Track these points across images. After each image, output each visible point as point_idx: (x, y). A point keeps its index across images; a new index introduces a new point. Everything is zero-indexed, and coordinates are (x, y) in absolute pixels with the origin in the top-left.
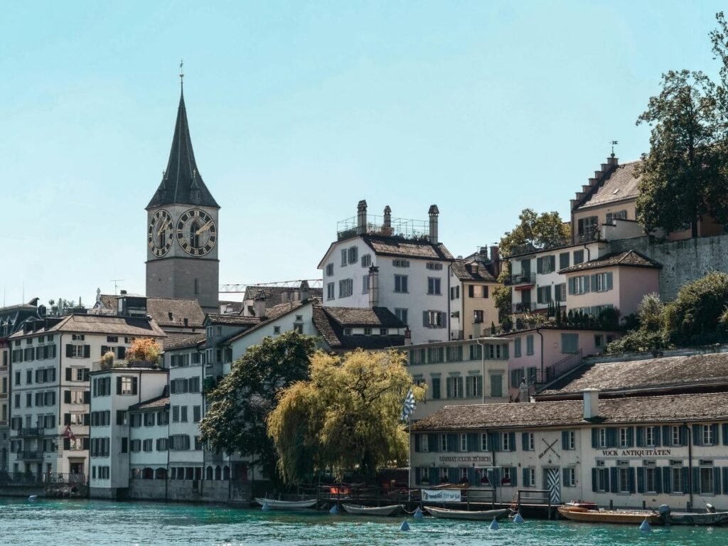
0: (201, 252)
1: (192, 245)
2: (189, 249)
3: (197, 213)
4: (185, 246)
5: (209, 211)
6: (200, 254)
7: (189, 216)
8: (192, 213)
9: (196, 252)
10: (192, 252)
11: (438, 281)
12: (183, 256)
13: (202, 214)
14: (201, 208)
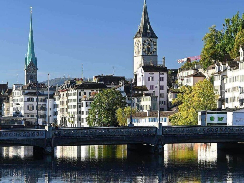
0: (151, 53)
1: (148, 51)
2: (147, 52)
3: (149, 40)
4: (145, 51)
5: (154, 39)
6: (150, 54)
7: (146, 41)
8: (148, 40)
9: (149, 53)
10: (148, 53)
11: (163, 78)
12: (145, 55)
13: (151, 41)
14: (151, 38)
